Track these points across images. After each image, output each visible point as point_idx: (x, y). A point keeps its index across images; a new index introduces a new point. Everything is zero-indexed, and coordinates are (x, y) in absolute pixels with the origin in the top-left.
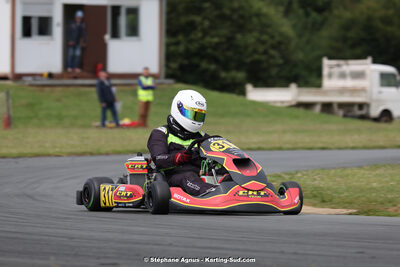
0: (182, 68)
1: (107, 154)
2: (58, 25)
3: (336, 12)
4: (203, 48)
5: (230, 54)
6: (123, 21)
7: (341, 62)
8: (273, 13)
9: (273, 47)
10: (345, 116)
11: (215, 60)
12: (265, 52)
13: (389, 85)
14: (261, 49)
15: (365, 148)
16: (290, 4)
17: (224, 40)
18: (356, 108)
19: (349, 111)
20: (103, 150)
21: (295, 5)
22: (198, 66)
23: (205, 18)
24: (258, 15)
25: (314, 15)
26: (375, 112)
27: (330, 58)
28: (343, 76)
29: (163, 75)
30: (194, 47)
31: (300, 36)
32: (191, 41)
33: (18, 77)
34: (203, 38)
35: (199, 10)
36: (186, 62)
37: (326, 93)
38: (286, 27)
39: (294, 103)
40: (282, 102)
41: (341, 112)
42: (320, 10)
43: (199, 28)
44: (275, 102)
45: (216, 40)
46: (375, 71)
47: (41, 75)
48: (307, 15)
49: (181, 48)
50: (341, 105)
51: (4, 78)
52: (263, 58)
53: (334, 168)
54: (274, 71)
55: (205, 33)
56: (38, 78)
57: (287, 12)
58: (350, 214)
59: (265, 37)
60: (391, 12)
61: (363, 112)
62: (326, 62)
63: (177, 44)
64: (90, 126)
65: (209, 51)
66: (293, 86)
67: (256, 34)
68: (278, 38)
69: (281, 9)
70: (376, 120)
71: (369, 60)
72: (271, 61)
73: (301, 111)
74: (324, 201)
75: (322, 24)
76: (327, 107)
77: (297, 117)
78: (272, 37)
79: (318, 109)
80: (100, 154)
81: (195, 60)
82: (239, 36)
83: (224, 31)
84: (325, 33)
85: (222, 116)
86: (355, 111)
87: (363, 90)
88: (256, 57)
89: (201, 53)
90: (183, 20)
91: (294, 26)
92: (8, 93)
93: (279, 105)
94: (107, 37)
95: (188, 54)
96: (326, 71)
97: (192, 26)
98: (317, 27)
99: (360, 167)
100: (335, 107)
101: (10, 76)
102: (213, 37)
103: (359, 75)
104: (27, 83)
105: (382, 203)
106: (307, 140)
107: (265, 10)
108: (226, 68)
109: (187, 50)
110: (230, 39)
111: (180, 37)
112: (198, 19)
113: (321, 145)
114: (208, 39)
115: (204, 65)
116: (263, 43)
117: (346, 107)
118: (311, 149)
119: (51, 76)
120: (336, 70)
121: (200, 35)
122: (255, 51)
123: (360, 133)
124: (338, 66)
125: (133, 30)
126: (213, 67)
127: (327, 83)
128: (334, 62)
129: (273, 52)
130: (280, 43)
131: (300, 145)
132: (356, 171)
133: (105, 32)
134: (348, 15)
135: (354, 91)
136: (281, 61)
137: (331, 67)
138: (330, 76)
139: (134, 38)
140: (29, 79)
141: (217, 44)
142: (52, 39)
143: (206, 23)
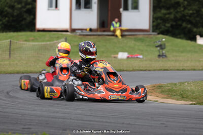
0: (172, 26)
2: (95, 3)
4: (184, 16)
5: (198, 19)
6: (130, 1)
11: (190, 22)
17: (195, 12)
22: (181, 25)
29: (151, 30)
30: (178, 15)
32: (177, 12)
33: (73, 31)
34: (183, 11)
36: (174, 24)
43: (182, 6)
45: (191, 12)
47: (86, 30)
49: (172, 16)
51: (67, 31)
55: (185, 8)
56: (84, 31)
63: (170, 14)
65: (188, 18)
74: (183, 97)
81: (180, 23)
83: (195, 7)
85: (182, 52)
89: (183, 18)
92: (66, 39)
94: (121, 10)
95: (176, 19)
97: (178, 4)
101: (69, 30)
102: (189, 10)
104: (78, 34)
109: (175, 17)
110: (198, 11)
111: (172, 10)
114: (186, 11)
115: (184, 25)
119: (91, 30)
121: (182, 9)
126: (189, 26)
140: (80, 31)
141: (191, 15)
142: (92, 11)
143: (186, 3)
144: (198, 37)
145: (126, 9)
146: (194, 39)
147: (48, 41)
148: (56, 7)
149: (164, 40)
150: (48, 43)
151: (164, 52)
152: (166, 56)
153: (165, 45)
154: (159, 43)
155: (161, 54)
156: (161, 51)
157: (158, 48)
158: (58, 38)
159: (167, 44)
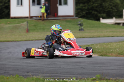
0: (87, 13)
2: (43, 2)
4: (93, 7)
5: (101, 9)
9: (114, 6)
14: (110, 7)
17: (99, 5)
22: (91, 13)
29: (75, 16)
30: (90, 7)
32: (89, 5)
33: (31, 17)
36: (88, 12)
39: (114, 23)
40: (111, 23)
43: (91, 1)
44: (109, 23)
45: (97, 5)
47: (38, 17)
49: (86, 8)
51: (27, 18)
52: (111, 10)
54: (114, 14)
55: (93, 3)
58: (98, 56)
59: (111, 4)
63: (85, 6)
65: (95, 8)
66: (114, 18)
67: (108, 3)
68: (115, 4)
72: (113, 11)
73: (116, 25)
78: (114, 4)
81: (91, 11)
82: (103, 4)
83: (99, 2)
85: (92, 27)
88: (109, 9)
89: (92, 9)
92: (27, 22)
94: (58, 5)
95: (88, 9)
97: (89, 1)
101: (29, 17)
104: (34, 19)
109: (88, 8)
110: (101, 4)
111: (86, 4)
114: (94, 5)
115: (93, 12)
116: (111, 5)
122: (108, 8)
126: (96, 13)
129: (113, 8)
130: (116, 5)
136: (116, 11)
139: (66, 5)
141: (97, 7)
144: (101, 19)
146: (99, 20)
147: (17, 23)
148: (21, 4)
149: (82, 21)
150: (17, 25)
151: (82, 27)
152: (83, 30)
153: (82, 24)
154: (80, 23)
155: (81, 29)
156: (80, 27)
158: (23, 22)
159: (84, 23)
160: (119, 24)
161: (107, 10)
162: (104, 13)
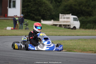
1: (7, 36)
3: (63, 3)
5: (37, 12)
6: (12, 4)
7: (64, 15)
8: (48, 3)
9: (48, 11)
10: (65, 28)
12: (46, 12)
13: (75, 20)
14: (45, 11)
15: (69, 35)
16: (52, 1)
17: (36, 9)
18: (67, 26)
19: (66, 27)
20: (6, 35)
21: (53, 1)
22: (29, 15)
23: (31, 4)
24: (44, 3)
25: (58, 3)
26: (72, 27)
27: (61, 14)
28: (64, 18)
31: (54, 8)
34: (31, 8)
35: (30, 2)
36: (27, 14)
37: (60, 22)
38: (51, 6)
39: (52, 24)
40: (50, 24)
41: (64, 27)
42: (59, 2)
44: (48, 24)
45: (34, 9)
46: (72, 17)
48: (56, 3)
49: (26, 11)
50: (64, 25)
52: (46, 13)
53: (62, 40)
54: (48, 17)
55: (32, 7)
57: (51, 3)
58: (65, 51)
59: (46, 8)
60: (76, 3)
61: (69, 27)
62: (60, 15)
63: (25, 10)
64: (3, 29)
65: (32, 11)
66: (52, 20)
67: (44, 8)
69: (50, 2)
70: (72, 29)
71: (71, 14)
73: (54, 26)
75: (60, 5)
76: (60, 26)
77: (53, 28)
78: (48, 8)
79: (58, 26)
80: (5, 36)
81: (29, 14)
82: (40, 8)
83: (36, 7)
84: (60, 8)
86: (67, 27)
87: (69, 22)
88: (44, 13)
90: (26, 4)
91: (53, 6)
93: (49, 25)
94: (8, 8)
96: (60, 17)
97: (28, 5)
98: (58, 6)
99: (68, 40)
100: (62, 25)
103: (68, 18)
105: (73, 49)
106: (55, 33)
107: (46, 2)
108: (36, 16)
111: (25, 8)
112: (30, 4)
113: (59, 35)
115: (31, 15)
116: (45, 10)
117: (65, 26)
118: (56, 35)
120: (63, 17)
121: (30, 7)
122: (43, 12)
123: (68, 32)
124: (63, 16)
125: (14, 6)
126: (33, 15)
127: (60, 20)
128: (62, 15)
129: (48, 12)
131: (54, 35)
132: (67, 41)
133: (7, 7)
134: (66, 3)
135: (67, 22)
136: (49, 14)
137: (61, 16)
138: (61, 18)
139: (14, 8)
141: (34, 10)
143: (32, 5)
144: (42, 20)
145: (10, 7)
149: (28, 21)
151: (28, 27)
152: (28, 29)
153: (28, 24)
154: (26, 23)
155: (26, 28)
156: (26, 26)
157: (25, 25)
159: (29, 24)
160: (56, 25)
161: (42, 14)
162: (39, 16)
